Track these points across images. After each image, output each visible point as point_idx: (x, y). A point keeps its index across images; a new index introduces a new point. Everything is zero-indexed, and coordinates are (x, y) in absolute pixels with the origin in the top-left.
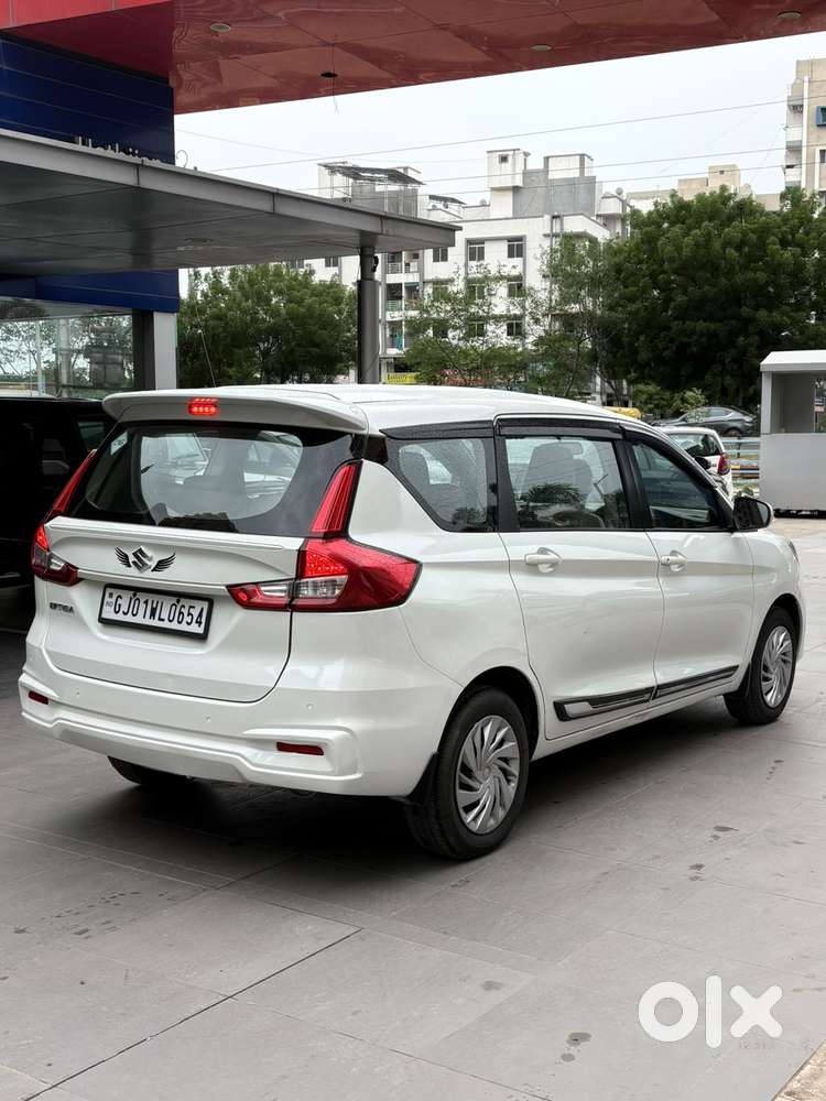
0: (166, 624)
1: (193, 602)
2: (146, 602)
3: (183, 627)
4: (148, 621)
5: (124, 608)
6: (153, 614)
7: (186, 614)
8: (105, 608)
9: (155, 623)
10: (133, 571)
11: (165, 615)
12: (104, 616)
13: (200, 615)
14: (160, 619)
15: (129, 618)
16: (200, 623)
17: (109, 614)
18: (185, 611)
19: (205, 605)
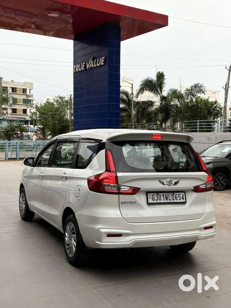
0: (172, 201)
1: (179, 193)
2: (163, 196)
3: (178, 201)
4: (166, 201)
5: (156, 198)
6: (167, 199)
7: (178, 197)
8: (149, 200)
9: (168, 201)
10: (167, 186)
11: (171, 198)
12: (149, 202)
13: (183, 196)
14: (169, 200)
15: (159, 201)
16: (183, 199)
17: (150, 201)
18: (177, 196)
19: (184, 193)
